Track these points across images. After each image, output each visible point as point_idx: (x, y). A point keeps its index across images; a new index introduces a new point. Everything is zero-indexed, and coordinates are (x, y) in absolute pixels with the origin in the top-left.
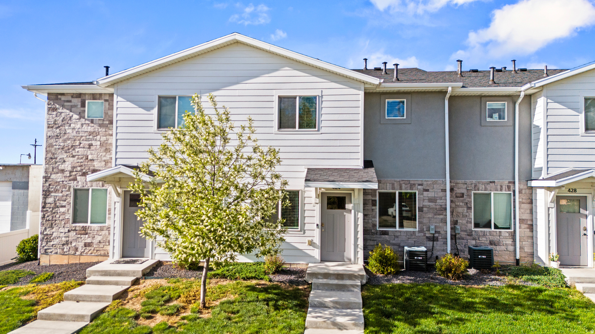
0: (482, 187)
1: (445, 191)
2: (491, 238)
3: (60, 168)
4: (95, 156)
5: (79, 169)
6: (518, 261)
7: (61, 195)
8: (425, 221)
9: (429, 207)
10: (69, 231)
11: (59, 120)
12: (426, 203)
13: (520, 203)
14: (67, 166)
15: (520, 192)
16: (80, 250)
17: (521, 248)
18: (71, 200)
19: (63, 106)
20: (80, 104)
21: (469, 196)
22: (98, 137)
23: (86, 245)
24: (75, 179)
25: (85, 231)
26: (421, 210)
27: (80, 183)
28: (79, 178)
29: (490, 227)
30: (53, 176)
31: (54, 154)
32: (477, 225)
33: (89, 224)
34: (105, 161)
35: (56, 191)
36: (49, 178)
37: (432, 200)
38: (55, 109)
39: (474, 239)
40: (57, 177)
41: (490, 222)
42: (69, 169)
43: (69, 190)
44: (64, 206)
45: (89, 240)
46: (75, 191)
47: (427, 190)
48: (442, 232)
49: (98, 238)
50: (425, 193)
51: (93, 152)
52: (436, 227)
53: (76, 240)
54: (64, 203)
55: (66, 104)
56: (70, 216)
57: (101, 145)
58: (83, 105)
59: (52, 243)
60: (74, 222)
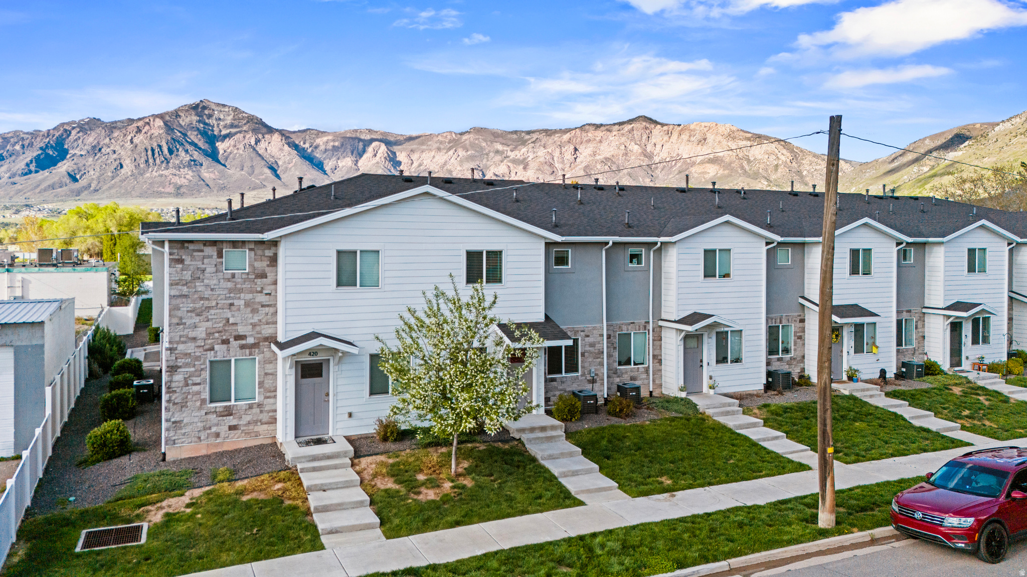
0: (624, 328)
1: (602, 335)
2: (632, 374)
3: (190, 336)
4: (239, 318)
5: (217, 335)
6: (651, 392)
7: (193, 369)
8: (586, 365)
9: (590, 352)
10: (206, 414)
11: (187, 275)
12: (588, 348)
13: (653, 340)
14: (200, 333)
15: (653, 331)
16: (222, 435)
17: (654, 381)
18: (206, 374)
19: (193, 258)
20: (215, 254)
21: (615, 337)
22: (242, 295)
23: (232, 428)
24: (212, 349)
25: (228, 412)
26: (583, 355)
27: (218, 353)
28: (217, 347)
29: (630, 364)
30: (181, 347)
31: (181, 318)
32: (620, 364)
33: (233, 402)
34: (251, 324)
35: (187, 365)
36: (176, 349)
37: (592, 345)
38: (181, 261)
39: (618, 377)
40: (190, 348)
41: (630, 359)
42: (203, 335)
43: (204, 363)
44: (199, 384)
45: (234, 422)
46: (212, 363)
47: (588, 336)
48: (600, 375)
49: (246, 418)
50: (587, 339)
51: (236, 314)
52: (596, 370)
53: (217, 425)
54: (198, 380)
55: (195, 254)
56: (206, 395)
57: (247, 305)
58: (220, 255)
59: (183, 431)
60: (211, 401)
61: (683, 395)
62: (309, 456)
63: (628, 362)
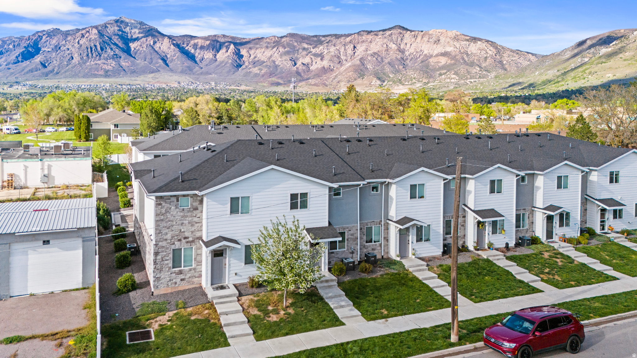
0: (369, 224)
1: (357, 230)
2: (373, 247)
3: (164, 238)
4: (186, 229)
5: (176, 237)
6: (383, 256)
7: (165, 253)
8: (349, 245)
9: (351, 238)
10: (171, 273)
11: (163, 211)
12: (350, 237)
13: (384, 230)
14: (169, 236)
15: (384, 225)
16: (178, 283)
17: (384, 250)
18: (171, 256)
19: (166, 202)
20: (176, 200)
21: (364, 229)
22: (187, 218)
23: (182, 280)
24: (174, 244)
25: (181, 272)
26: (347, 240)
27: (177, 246)
28: (176, 243)
29: (371, 242)
30: (160, 244)
31: (160, 231)
32: (367, 242)
33: (182, 268)
34: (191, 231)
35: (163, 252)
36: (158, 244)
37: (352, 235)
38: (160, 204)
39: (366, 249)
40: (164, 244)
41: (372, 239)
42: (170, 238)
43: (170, 250)
44: (168, 260)
45: (183, 277)
46: (173, 250)
47: (350, 230)
48: (356, 249)
49: (189, 275)
50: (349, 232)
51: (184, 227)
52: (354, 247)
53: (175, 278)
54: (167, 258)
55: (167, 201)
56: (171, 265)
57: (189, 223)
58: (178, 201)
59: (161, 282)
60: (173, 268)
61: (398, 259)
62: (219, 296)
63: (371, 241)
